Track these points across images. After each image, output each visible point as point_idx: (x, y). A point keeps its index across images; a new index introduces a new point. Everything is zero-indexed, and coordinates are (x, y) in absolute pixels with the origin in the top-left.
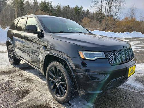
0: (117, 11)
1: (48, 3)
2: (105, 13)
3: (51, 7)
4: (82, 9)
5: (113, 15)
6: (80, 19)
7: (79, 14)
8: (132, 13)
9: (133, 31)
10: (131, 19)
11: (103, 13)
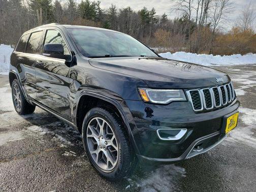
0: (219, 16)
1: (93, 3)
2: (197, 20)
3: (98, 11)
4: (154, 13)
5: (210, 23)
6: (150, 32)
7: (148, 22)
8: (247, 19)
9: (248, 52)
10: (243, 30)
11: (193, 20)
